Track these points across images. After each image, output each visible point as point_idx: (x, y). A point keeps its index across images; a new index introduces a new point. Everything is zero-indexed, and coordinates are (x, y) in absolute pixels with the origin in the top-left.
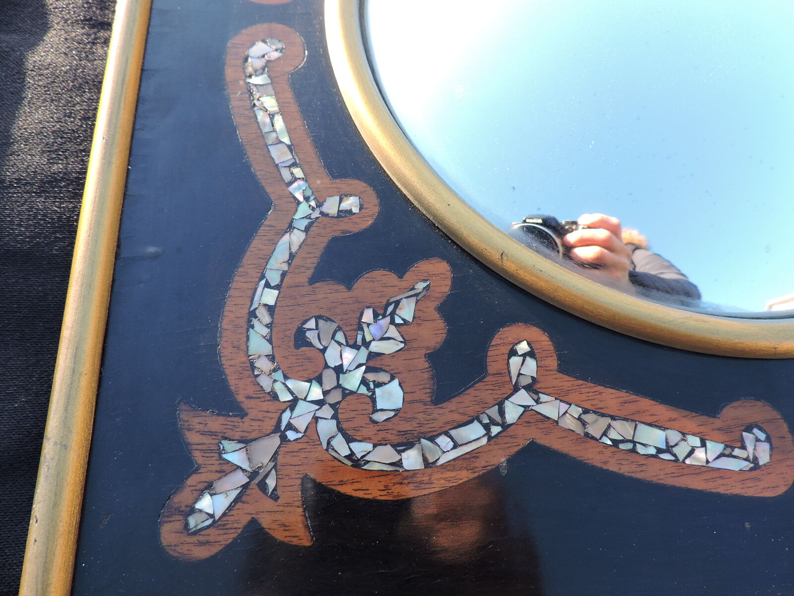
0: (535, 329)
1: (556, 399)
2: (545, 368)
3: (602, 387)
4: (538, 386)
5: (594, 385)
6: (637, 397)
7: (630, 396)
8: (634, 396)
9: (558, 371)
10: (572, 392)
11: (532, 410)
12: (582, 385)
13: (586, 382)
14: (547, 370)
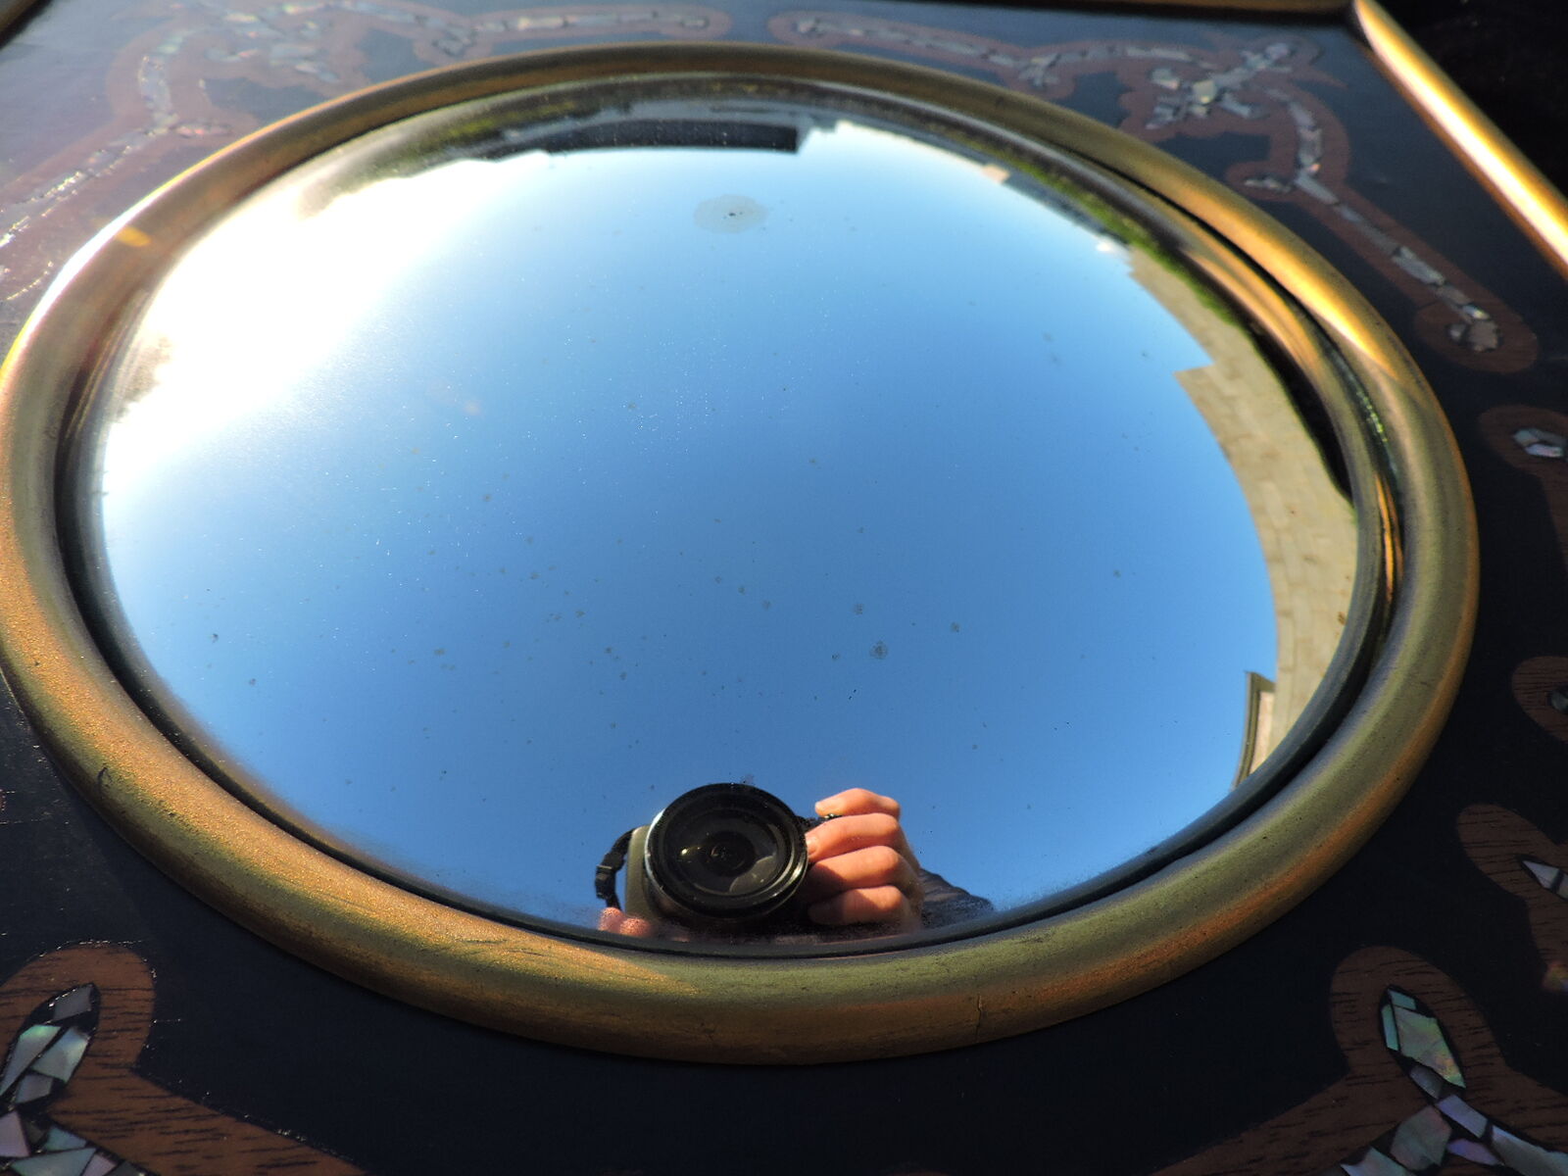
0: (131, 958)
1: (89, 1144)
2: (106, 1060)
3: (229, 1120)
4: (62, 1105)
5: (209, 1111)
6: (313, 1152)
7: (293, 1148)
8: (304, 1150)
9: (132, 1070)
10: (141, 1130)
11: (10, 1170)
12: (178, 1110)
13: (192, 1104)
14: (105, 1066)
